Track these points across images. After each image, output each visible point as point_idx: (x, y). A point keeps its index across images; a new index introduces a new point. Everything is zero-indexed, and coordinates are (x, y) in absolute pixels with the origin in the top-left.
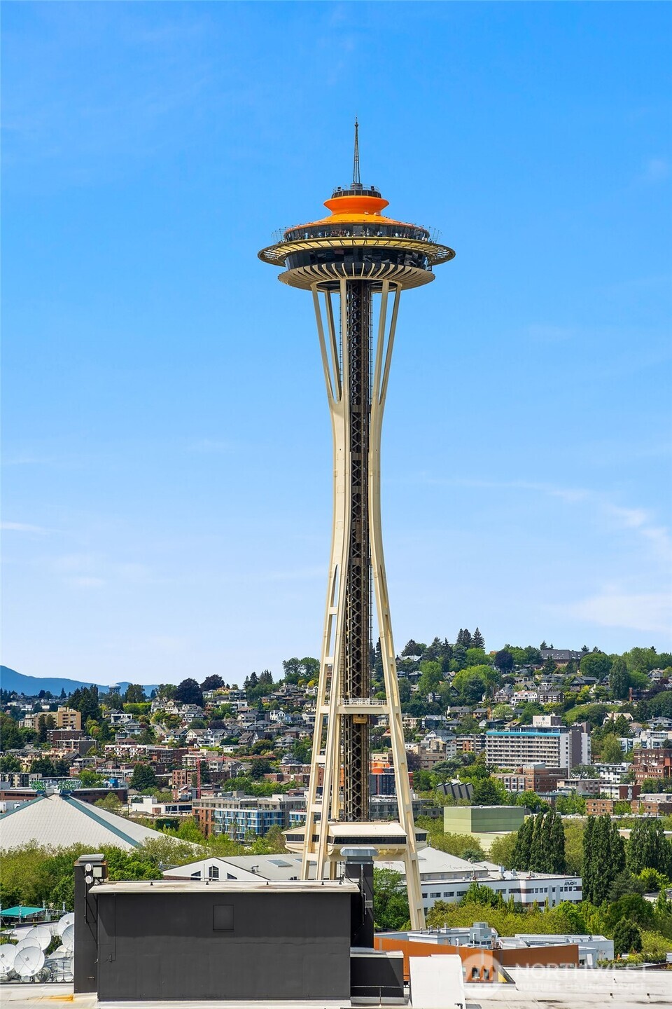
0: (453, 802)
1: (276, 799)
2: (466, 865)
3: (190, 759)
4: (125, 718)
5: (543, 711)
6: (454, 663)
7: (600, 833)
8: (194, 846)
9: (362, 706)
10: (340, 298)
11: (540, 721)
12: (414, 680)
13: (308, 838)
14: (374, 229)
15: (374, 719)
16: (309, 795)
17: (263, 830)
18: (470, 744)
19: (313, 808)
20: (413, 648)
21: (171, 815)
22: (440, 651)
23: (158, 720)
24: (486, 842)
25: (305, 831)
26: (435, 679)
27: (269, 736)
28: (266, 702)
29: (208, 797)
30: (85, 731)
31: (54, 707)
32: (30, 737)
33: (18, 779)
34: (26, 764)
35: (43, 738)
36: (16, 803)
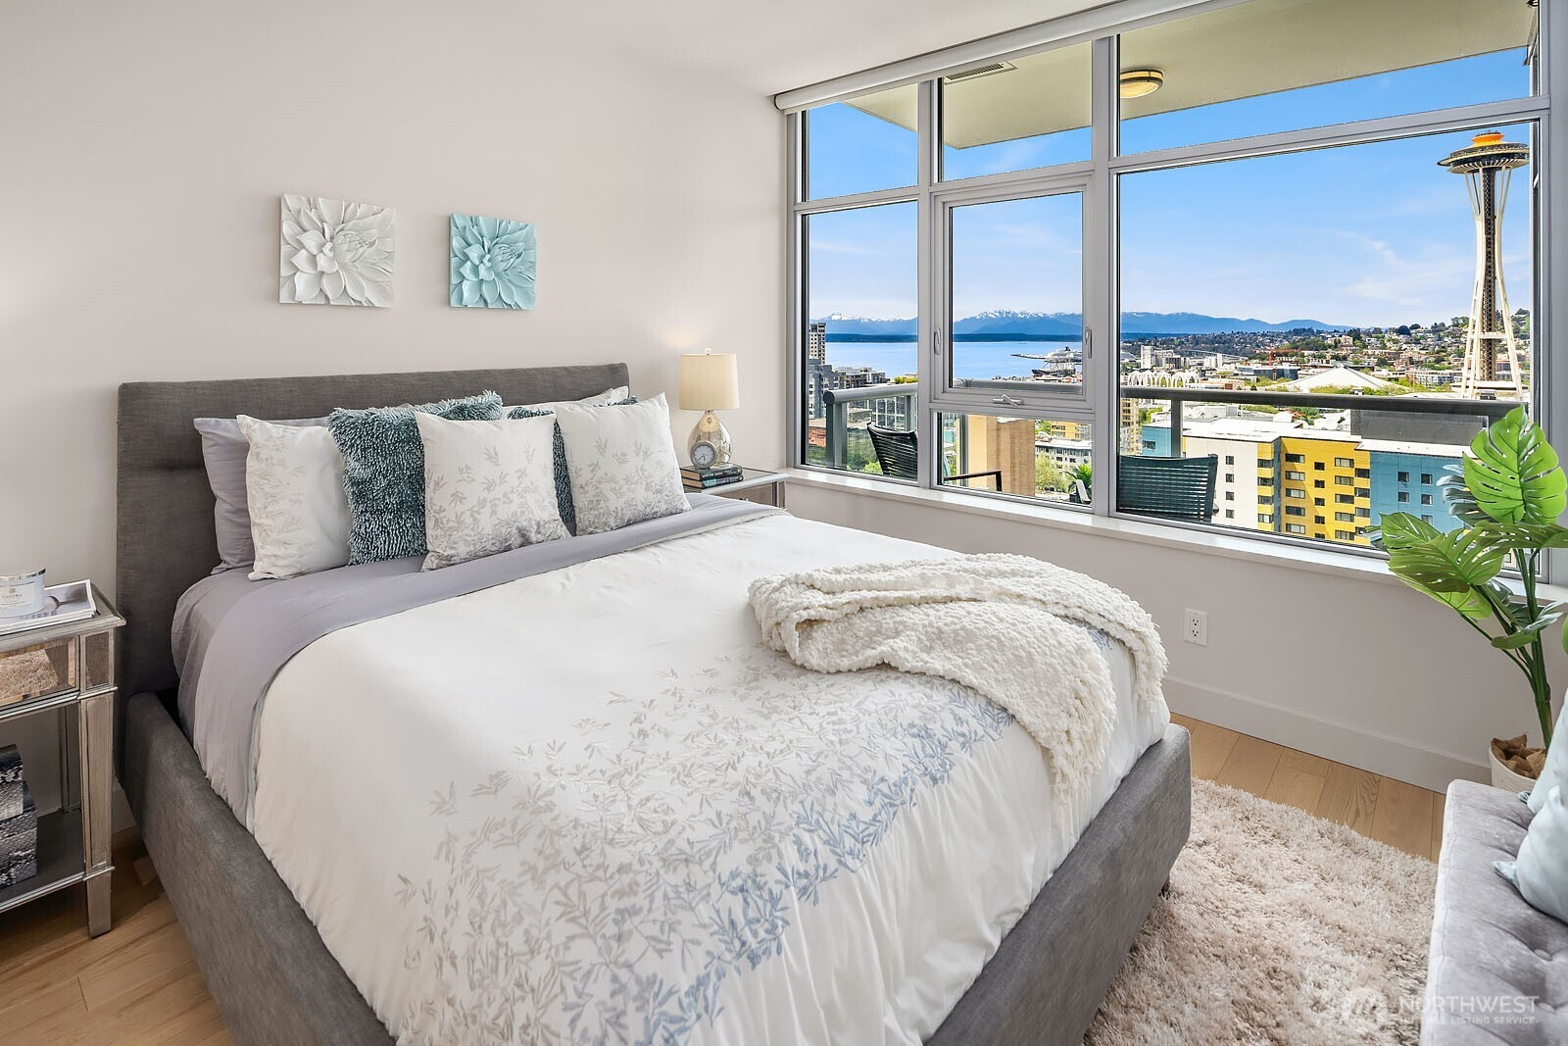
1: (1447, 371)
3: (1405, 355)
4: (1373, 340)
8: (1405, 388)
9: (1492, 335)
10: (1479, 175)
13: (1463, 387)
14: (1498, 147)
16: (1464, 370)
17: (1441, 383)
19: (1466, 375)
21: (1394, 376)
23: (1389, 341)
27: (1443, 347)
28: (1442, 334)
29: (1412, 370)
30: (1354, 345)
31: (1340, 336)
32: (1330, 347)
33: (1324, 361)
34: (1328, 356)
35: (1336, 347)
36: (1323, 369)
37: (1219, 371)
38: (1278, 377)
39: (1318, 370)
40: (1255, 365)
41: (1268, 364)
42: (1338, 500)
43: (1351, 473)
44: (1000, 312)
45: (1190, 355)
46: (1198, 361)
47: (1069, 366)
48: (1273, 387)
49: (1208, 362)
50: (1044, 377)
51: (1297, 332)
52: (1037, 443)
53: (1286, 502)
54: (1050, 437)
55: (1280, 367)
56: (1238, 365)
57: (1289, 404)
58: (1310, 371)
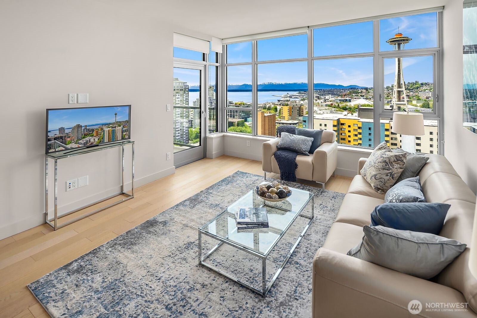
0: (414, 100)
1: (390, 99)
2: (415, 107)
4: (371, 91)
5: (427, 90)
6: (414, 84)
9: (400, 89)
10: (397, 45)
11: (426, 91)
14: (401, 37)
15: (403, 91)
16: (393, 99)
17: (388, 103)
18: (417, 94)
20: (409, 83)
24: (418, 105)
26: (412, 86)
28: (389, 89)
30: (366, 92)
31: (363, 90)
33: (358, 97)
34: (359, 95)
35: (361, 93)
36: (358, 99)
37: (330, 100)
38: (345, 101)
39: (356, 99)
40: (339, 98)
41: (343, 98)
42: (354, 136)
43: (357, 128)
44: (268, 83)
45: (322, 95)
46: (324, 97)
47: (288, 99)
48: (344, 104)
49: (327, 97)
50: (281, 102)
51: (351, 88)
52: (276, 122)
54: (280, 120)
55: (346, 99)
56: (335, 98)
57: (347, 109)
58: (354, 100)
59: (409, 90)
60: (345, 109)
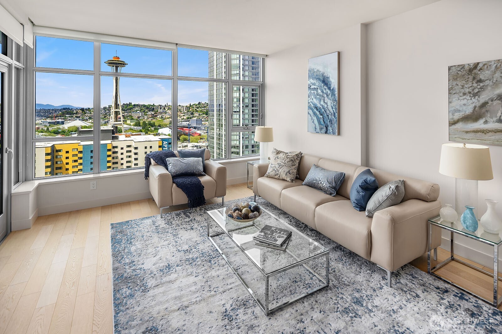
0: (128, 120)
1: (107, 120)
2: (129, 126)
4: (88, 111)
5: (138, 110)
7: (144, 122)
9: (117, 110)
10: (114, 68)
11: (139, 111)
12: (124, 107)
14: (119, 61)
15: (119, 111)
16: (111, 119)
17: (105, 123)
18: (130, 114)
19: (111, 121)
20: (124, 104)
21: (93, 122)
22: (127, 105)
23: (92, 112)
24: (132, 124)
25: (110, 123)
26: (126, 107)
27: (106, 113)
28: (106, 110)
30: (82, 113)
31: (78, 110)
32: (75, 113)
33: (73, 118)
34: (74, 116)
35: (77, 114)
36: (73, 121)
38: (57, 124)
39: (71, 121)
40: (49, 120)
41: (53, 120)
42: (73, 162)
43: (77, 153)
48: (55, 127)
51: (64, 109)
53: (56, 166)
55: (58, 121)
56: (42, 120)
57: (60, 133)
58: (68, 122)
59: (124, 111)
60: (56, 133)
